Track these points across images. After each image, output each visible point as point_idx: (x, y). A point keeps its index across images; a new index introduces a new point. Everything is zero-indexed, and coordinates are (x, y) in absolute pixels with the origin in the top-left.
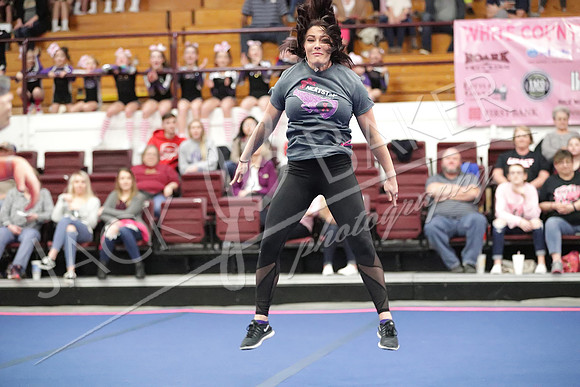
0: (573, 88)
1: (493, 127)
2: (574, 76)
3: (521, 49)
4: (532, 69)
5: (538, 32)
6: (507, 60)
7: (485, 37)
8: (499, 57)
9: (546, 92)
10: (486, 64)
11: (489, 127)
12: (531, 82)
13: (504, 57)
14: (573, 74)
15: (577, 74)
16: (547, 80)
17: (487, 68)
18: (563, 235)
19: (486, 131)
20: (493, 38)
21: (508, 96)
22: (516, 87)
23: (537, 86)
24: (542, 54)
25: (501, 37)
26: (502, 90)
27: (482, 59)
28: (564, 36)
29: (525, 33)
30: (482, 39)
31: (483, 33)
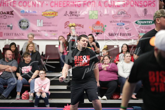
0: (38, 26)
1: (7, 40)
2: (38, 21)
3: (18, 10)
4: (22, 18)
5: (25, 4)
6: (13, 14)
7: (4, 5)
8: (10, 13)
9: (27, 27)
10: (5, 15)
11: (5, 40)
12: (22, 23)
13: (12, 13)
14: (38, 20)
15: (39, 20)
16: (28, 22)
17: (5, 17)
18: (23, 85)
19: (5, 41)
20: (8, 6)
21: (13, 28)
22: (16, 25)
23: (24, 24)
24: (26, 12)
25: (11, 5)
26: (11, 26)
27: (3, 13)
28: (35, 6)
29: (20, 4)
30: (3, 6)
31: (4, 3)
